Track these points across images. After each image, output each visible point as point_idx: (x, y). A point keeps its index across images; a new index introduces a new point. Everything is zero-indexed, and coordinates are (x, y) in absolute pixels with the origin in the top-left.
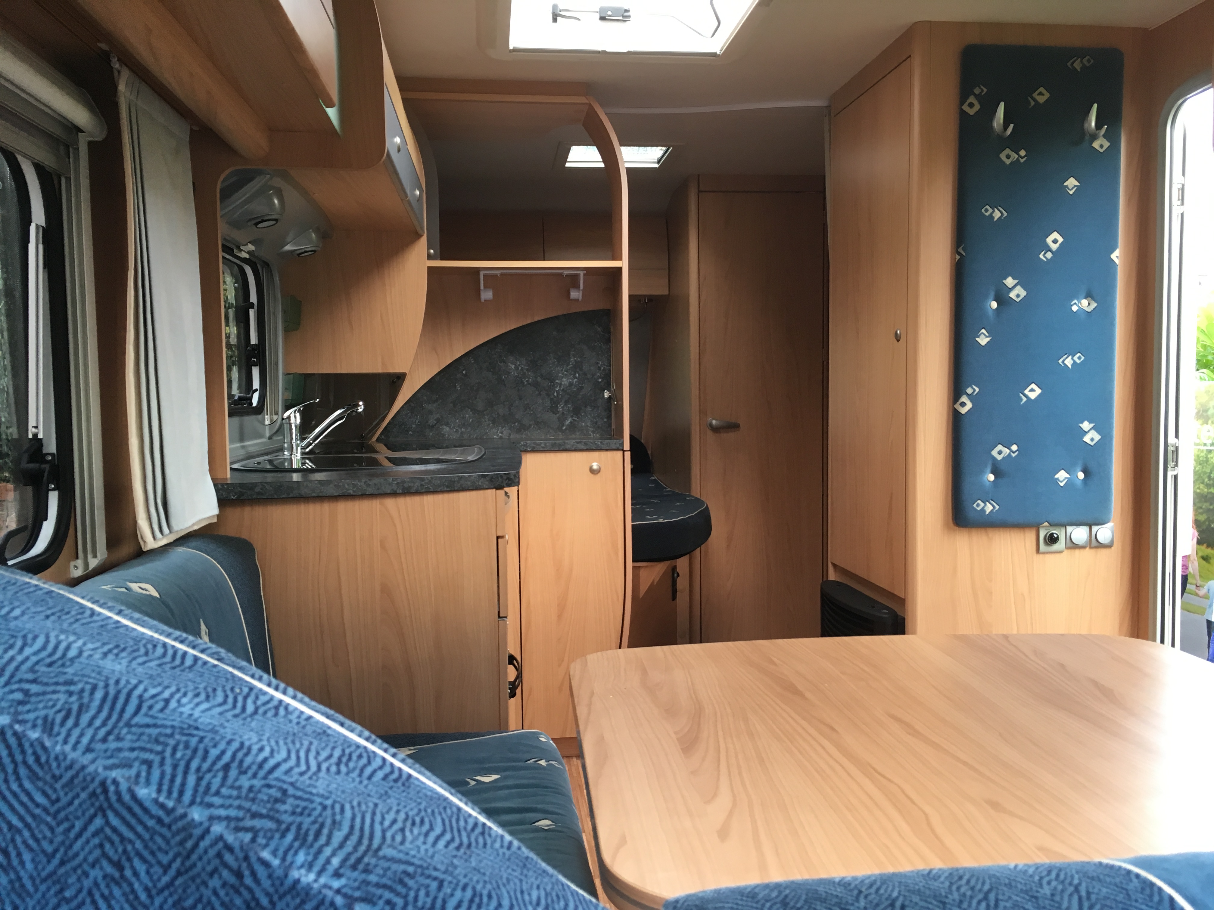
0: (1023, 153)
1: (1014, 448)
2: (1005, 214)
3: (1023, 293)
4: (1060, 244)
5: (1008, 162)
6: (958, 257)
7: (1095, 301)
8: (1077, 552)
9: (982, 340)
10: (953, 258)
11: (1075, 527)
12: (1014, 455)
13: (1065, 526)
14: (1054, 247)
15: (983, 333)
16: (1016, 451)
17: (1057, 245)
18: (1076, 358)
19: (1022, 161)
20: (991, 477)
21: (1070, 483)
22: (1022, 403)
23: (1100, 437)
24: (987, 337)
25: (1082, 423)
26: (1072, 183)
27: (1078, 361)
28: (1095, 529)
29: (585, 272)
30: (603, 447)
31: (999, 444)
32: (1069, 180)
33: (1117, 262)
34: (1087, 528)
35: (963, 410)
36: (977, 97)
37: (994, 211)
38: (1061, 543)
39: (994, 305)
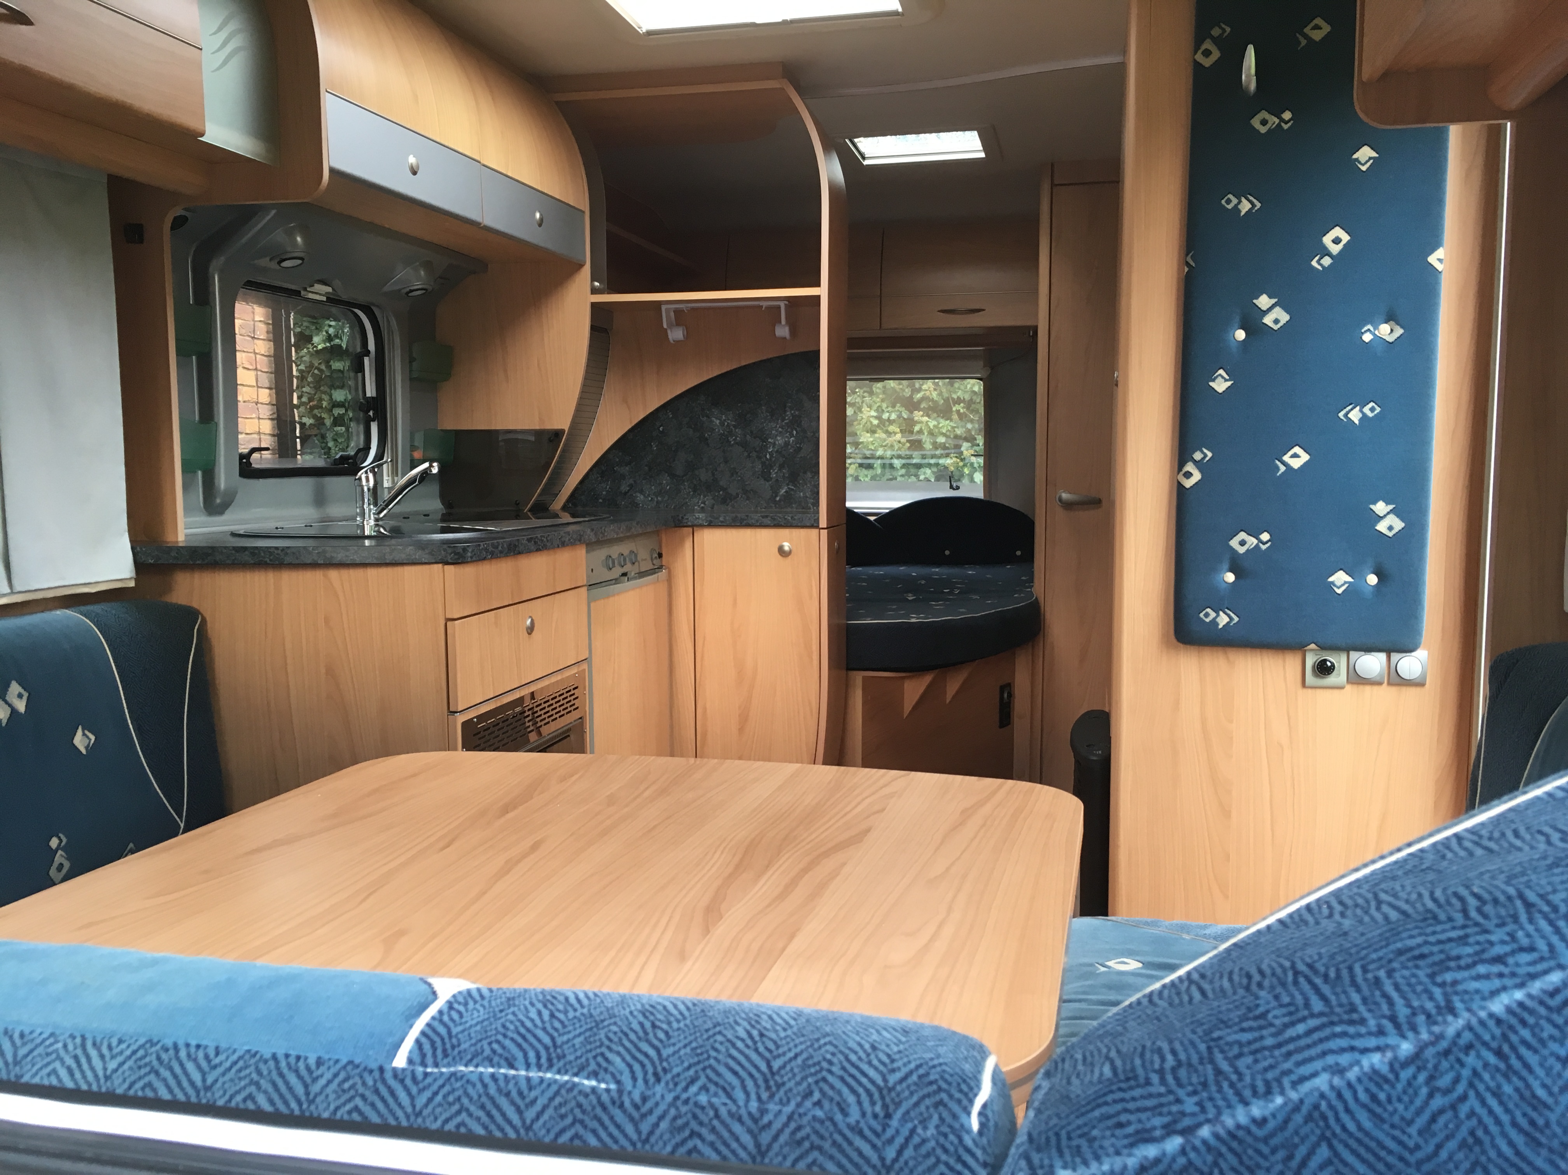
0: (1287, 115)
1: (1265, 537)
2: (1258, 205)
3: (1284, 317)
4: (1345, 245)
5: (1263, 130)
6: (1186, 269)
7: (1402, 327)
8: (1368, 689)
9: (1219, 385)
10: (1180, 270)
11: (1363, 653)
12: (1264, 547)
13: (1347, 650)
14: (1335, 249)
15: (1220, 375)
16: (1267, 542)
17: (1340, 246)
18: (1366, 410)
19: (1286, 127)
20: (1230, 577)
21: (1351, 590)
22: (1278, 474)
23: (1403, 525)
24: (1226, 380)
25: (1375, 503)
26: (1365, 154)
27: (1370, 415)
28: (1395, 657)
29: (786, 302)
30: (795, 523)
31: (1242, 530)
32: (1361, 151)
33: (1439, 267)
34: (1383, 656)
35: (1188, 483)
36: (1216, 41)
37: (1240, 202)
38: (1339, 675)
39: (1241, 335)
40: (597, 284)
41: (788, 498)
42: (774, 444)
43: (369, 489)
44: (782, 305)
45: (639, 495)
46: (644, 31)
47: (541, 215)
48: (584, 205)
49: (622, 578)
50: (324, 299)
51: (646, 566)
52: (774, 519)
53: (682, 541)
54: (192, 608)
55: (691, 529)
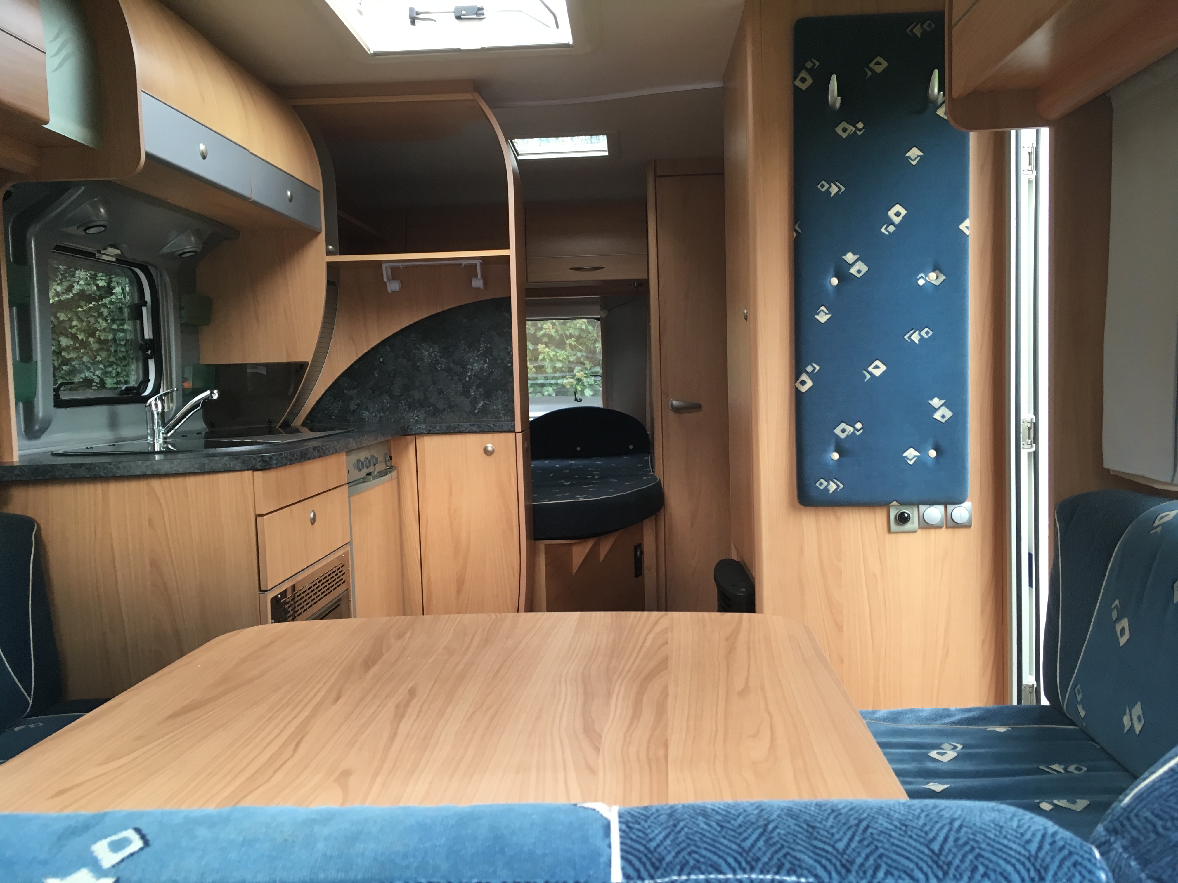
0: (860, 125)
1: (859, 426)
2: (843, 189)
3: (864, 269)
4: (903, 217)
5: (844, 135)
6: (795, 235)
7: (944, 275)
8: (932, 531)
9: (822, 317)
10: (790, 235)
11: (928, 506)
12: (858, 433)
13: (918, 504)
14: (897, 220)
15: (822, 310)
16: (860, 430)
17: (900, 218)
18: (923, 333)
19: (859, 133)
20: (836, 456)
21: (919, 461)
22: (865, 381)
23: (951, 414)
24: (826, 314)
25: (932, 399)
26: (914, 153)
27: (926, 337)
28: (950, 508)
29: (481, 261)
30: (496, 429)
31: (842, 422)
32: (911, 151)
33: (967, 232)
34: (941, 508)
35: (804, 389)
36: (810, 71)
37: (830, 186)
38: (913, 523)
39: (835, 281)
40: (331, 247)
41: (484, 411)
42: (472, 369)
43: (158, 414)
44: (478, 263)
45: (365, 412)
46: (372, 52)
47: (291, 193)
48: (320, 187)
49: (368, 477)
50: (114, 259)
51: (381, 467)
52: (480, 427)
53: (407, 446)
54: (28, 517)
55: (413, 437)
